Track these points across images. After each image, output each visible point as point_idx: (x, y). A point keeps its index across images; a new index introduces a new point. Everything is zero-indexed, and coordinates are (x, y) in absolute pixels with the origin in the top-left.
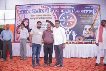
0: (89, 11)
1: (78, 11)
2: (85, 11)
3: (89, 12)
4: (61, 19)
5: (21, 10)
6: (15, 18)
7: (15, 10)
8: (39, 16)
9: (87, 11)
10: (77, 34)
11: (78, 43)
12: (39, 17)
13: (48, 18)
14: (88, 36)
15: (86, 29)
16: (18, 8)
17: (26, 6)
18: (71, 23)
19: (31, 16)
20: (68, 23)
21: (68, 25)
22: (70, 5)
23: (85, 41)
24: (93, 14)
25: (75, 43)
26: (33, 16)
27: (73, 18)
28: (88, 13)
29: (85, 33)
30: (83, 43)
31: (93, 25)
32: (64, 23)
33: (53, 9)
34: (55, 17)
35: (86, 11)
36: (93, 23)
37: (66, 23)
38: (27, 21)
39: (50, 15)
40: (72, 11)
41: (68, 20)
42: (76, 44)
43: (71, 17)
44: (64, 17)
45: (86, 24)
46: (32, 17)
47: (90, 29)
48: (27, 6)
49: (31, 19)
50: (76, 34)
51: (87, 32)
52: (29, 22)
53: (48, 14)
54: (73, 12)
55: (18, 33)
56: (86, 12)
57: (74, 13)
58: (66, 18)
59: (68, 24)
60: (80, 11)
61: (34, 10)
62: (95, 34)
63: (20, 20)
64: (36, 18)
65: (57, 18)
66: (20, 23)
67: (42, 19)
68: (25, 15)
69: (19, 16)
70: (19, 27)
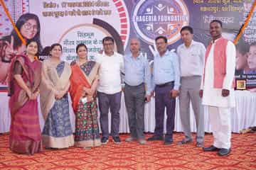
4: (138, 15)
8: (71, 5)
12: (71, 9)
13: (99, 13)
18: (172, 28)
19: (45, 5)
20: (161, 28)
26: (52, 5)
31: (240, 31)
32: (148, 28)
34: (119, 10)
36: (243, 25)
37: (156, 27)
39: (106, 4)
43: (172, 10)
44: (148, 10)
46: (49, 10)
49: (45, 14)
52: (38, 26)
55: (3, 61)
59: (161, 30)
62: (249, 60)
63: (7, 20)
64: (62, 14)
65: (126, 11)
66: (8, 29)
67: (79, 15)
68: (23, 4)
69: (4, 6)
70: (6, 42)
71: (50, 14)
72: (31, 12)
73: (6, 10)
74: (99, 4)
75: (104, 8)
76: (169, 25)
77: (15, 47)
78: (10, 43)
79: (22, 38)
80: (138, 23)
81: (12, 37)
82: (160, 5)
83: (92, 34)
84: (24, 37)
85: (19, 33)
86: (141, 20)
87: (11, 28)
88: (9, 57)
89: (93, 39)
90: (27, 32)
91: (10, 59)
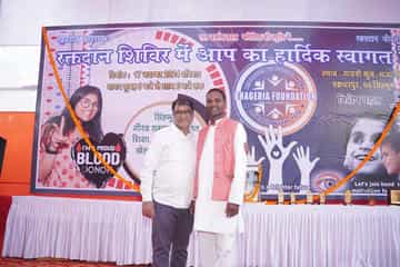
0: (374, 53)
1: (322, 55)
2: (357, 55)
3: (375, 62)
4: (243, 90)
5: (66, 47)
6: (36, 83)
7: (39, 48)
8: (148, 75)
9: (364, 55)
10: (317, 159)
11: (322, 200)
12: (147, 81)
13: (187, 86)
14: (368, 168)
15: (359, 137)
16: (54, 38)
17: (90, 31)
18: (292, 111)
19: (112, 75)
20: (275, 110)
21: (276, 116)
22: (284, 31)
23: (358, 193)
24: (391, 66)
25: (310, 199)
26: (121, 75)
27: (300, 86)
28: (368, 64)
29: (356, 157)
30: (348, 200)
31: (391, 116)
32: (258, 110)
33: (209, 45)
34: (216, 83)
35: (360, 53)
36: (395, 109)
38: (92, 98)
39: (197, 75)
40: (294, 54)
41: (279, 96)
42: (316, 206)
43: (292, 84)
44: (258, 84)
45: (361, 116)
46: (116, 81)
47: (377, 138)
48: (96, 34)
49: (111, 87)
50: (311, 160)
51: (365, 149)
53: (187, 70)
54: (298, 60)
55: (48, 151)
56: (361, 62)
57: (303, 64)
58: (269, 88)
59: (275, 114)
60: (333, 55)
61: (127, 48)
63: (58, 94)
64: (134, 87)
65: (226, 85)
66: (58, 107)
67: (158, 88)
68: (82, 72)
69: (57, 77)
70: (55, 125)
71: (118, 87)
73: (59, 81)
74: (186, 74)
75: (193, 80)
76: (288, 106)
77: (66, 132)
78: (59, 125)
79: (75, 120)
80: (243, 102)
81: (63, 119)
82: (275, 78)
84: (78, 119)
86: (246, 98)
87: (63, 105)
88: (56, 145)
90: (84, 111)
91: (58, 148)
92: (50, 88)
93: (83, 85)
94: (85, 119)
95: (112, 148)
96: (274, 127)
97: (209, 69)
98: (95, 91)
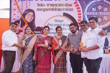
4: (88, 11)
6: (9, 7)
8: (52, 5)
12: (52, 7)
13: (66, 10)
18: (106, 19)
19: (38, 5)
26: (42, 5)
34: (77, 9)
39: (70, 5)
46: (40, 7)
49: (38, 10)
53: (67, 4)
58: (97, 10)
63: (18, 12)
64: (47, 10)
65: (81, 9)
66: (18, 17)
67: (56, 10)
68: (27, 4)
69: (17, 5)
70: (17, 23)
71: (41, 10)
72: (31, 9)
73: (18, 7)
74: (67, 5)
75: (69, 7)
76: (104, 17)
77: (22, 26)
78: (19, 24)
79: (25, 21)
81: (20, 21)
82: (100, 6)
83: (63, 21)
84: (26, 21)
85: (24, 19)
86: (89, 14)
87: (20, 16)
88: (18, 31)
89: (63, 23)
90: (28, 18)
91: (19, 32)
92: (15, 10)
93: (27, 9)
94: (29, 21)
95: (39, 32)
96: (99, 25)
97: (75, 3)
98: (32, 11)
